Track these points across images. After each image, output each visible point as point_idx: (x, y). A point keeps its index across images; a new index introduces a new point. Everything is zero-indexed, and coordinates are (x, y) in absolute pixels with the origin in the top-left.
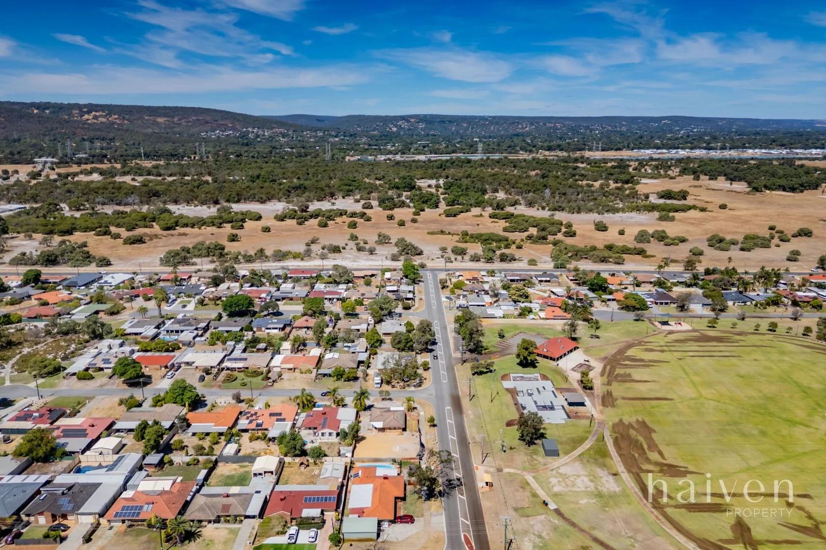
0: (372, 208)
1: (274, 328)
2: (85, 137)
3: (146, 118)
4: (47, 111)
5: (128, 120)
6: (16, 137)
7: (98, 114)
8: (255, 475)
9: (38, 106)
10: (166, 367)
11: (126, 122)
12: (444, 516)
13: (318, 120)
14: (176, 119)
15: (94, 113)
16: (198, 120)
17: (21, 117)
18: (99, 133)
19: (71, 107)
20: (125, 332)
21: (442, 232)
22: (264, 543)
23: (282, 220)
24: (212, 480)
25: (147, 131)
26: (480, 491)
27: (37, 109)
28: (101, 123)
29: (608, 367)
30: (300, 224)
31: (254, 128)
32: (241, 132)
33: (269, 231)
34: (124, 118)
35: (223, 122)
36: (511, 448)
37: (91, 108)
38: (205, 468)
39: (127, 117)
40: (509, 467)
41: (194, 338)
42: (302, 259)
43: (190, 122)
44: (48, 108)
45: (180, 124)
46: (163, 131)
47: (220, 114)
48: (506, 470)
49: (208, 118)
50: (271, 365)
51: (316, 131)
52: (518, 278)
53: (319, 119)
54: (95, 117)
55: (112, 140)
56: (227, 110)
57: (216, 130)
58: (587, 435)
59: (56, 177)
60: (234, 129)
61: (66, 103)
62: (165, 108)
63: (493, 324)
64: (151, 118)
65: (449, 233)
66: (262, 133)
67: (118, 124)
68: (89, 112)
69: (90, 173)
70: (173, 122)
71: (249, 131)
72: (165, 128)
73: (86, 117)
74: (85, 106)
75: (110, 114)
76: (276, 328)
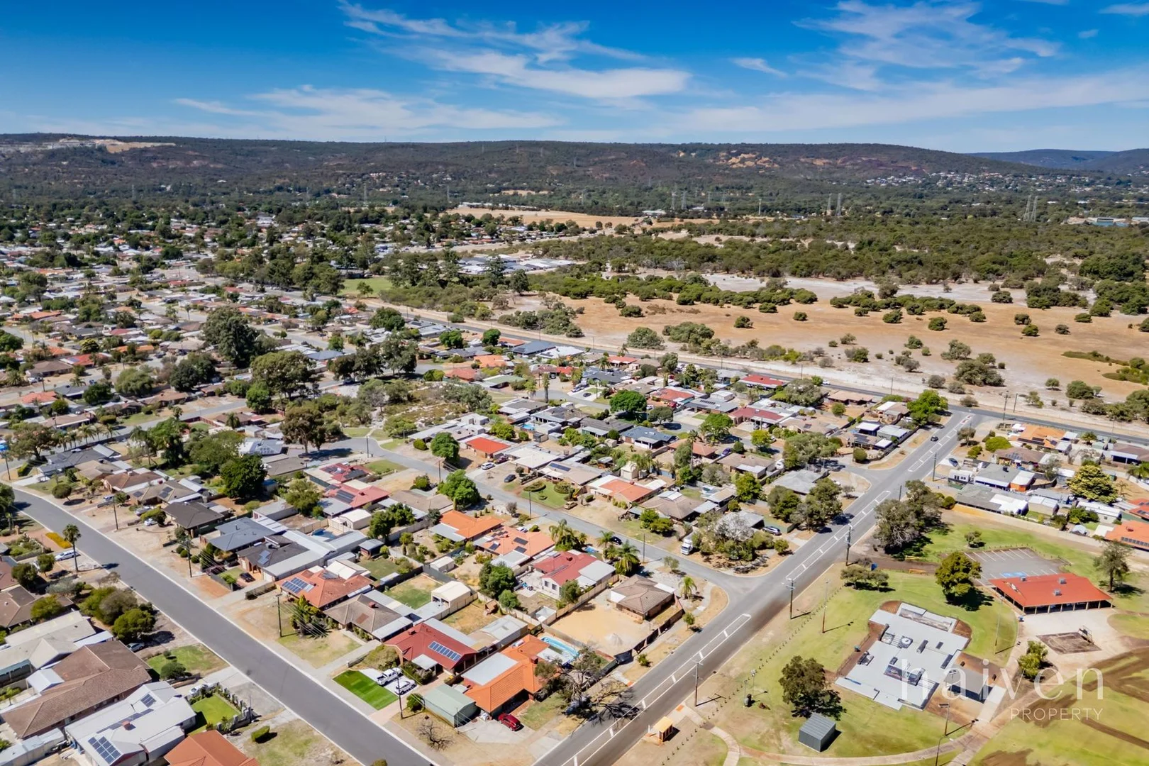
0: (1010, 301)
1: (644, 443)
2: (720, 186)
3: (802, 160)
4: (693, 154)
5: (779, 164)
6: (650, 185)
7: (746, 156)
8: (436, 599)
9: (686, 148)
10: (492, 456)
11: (776, 166)
12: (560, 743)
13: (1076, 159)
14: (839, 161)
15: (742, 155)
16: (870, 161)
17: (662, 161)
18: (737, 181)
19: (720, 147)
20: (501, 410)
21: (1095, 356)
22: (362, 671)
23: (840, 307)
24: (398, 589)
25: (796, 177)
26: (645, 738)
27: (684, 151)
28: (748, 167)
29: (1134, 659)
30: (860, 314)
31: (949, 172)
32: (928, 178)
33: (804, 319)
34: (775, 161)
35: (904, 164)
36: (763, 706)
37: (743, 148)
38: (399, 571)
39: (779, 159)
40: (726, 728)
41: (550, 432)
42: (794, 363)
43: (857, 164)
44: (694, 151)
45: (843, 168)
46: (818, 177)
47: (903, 153)
48: (717, 731)
49: (884, 158)
50: (589, 485)
51: (1055, 176)
52: (1135, 457)
53: (1076, 156)
54: (743, 161)
55: (749, 189)
56: (916, 146)
57: (890, 175)
58: (919, 745)
59: (641, 232)
60: (917, 173)
61: (717, 143)
62: (830, 146)
63: (987, 521)
64: (809, 160)
65: (1108, 359)
66: (958, 179)
67: (767, 169)
68: (736, 155)
69: (678, 229)
70: (835, 165)
71: (940, 176)
72: (822, 173)
73: (733, 160)
74: (736, 146)
75: (759, 157)
76: (646, 443)
